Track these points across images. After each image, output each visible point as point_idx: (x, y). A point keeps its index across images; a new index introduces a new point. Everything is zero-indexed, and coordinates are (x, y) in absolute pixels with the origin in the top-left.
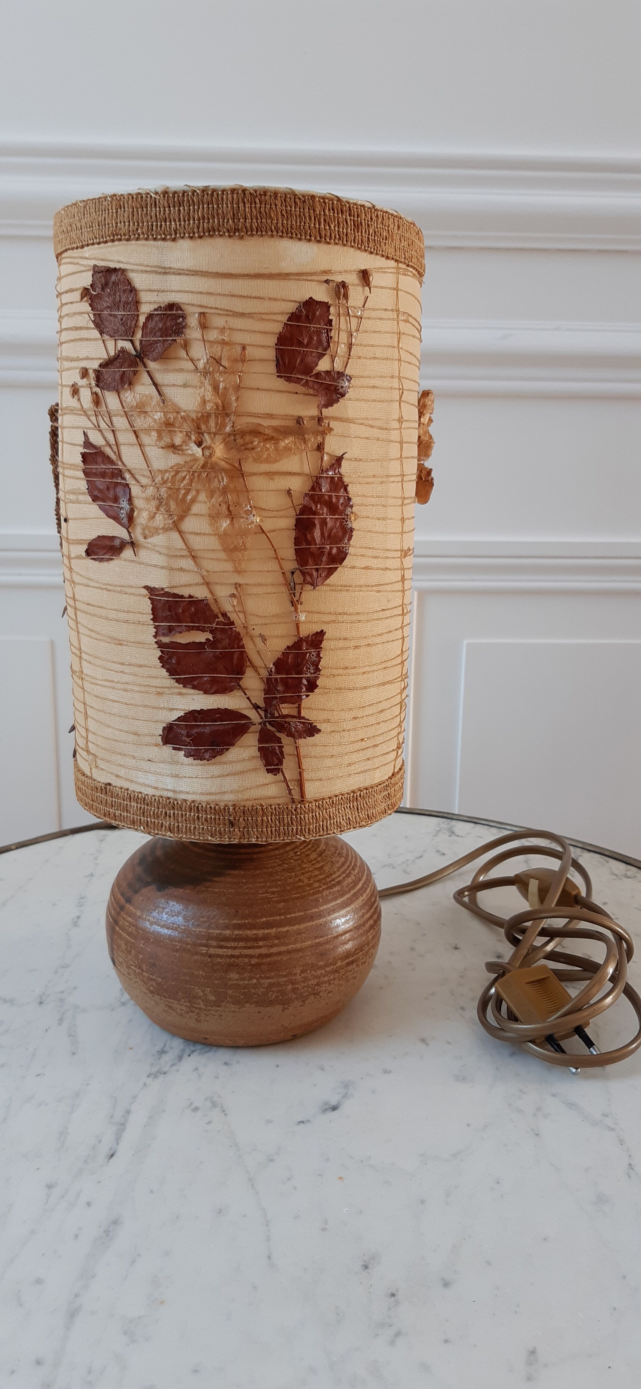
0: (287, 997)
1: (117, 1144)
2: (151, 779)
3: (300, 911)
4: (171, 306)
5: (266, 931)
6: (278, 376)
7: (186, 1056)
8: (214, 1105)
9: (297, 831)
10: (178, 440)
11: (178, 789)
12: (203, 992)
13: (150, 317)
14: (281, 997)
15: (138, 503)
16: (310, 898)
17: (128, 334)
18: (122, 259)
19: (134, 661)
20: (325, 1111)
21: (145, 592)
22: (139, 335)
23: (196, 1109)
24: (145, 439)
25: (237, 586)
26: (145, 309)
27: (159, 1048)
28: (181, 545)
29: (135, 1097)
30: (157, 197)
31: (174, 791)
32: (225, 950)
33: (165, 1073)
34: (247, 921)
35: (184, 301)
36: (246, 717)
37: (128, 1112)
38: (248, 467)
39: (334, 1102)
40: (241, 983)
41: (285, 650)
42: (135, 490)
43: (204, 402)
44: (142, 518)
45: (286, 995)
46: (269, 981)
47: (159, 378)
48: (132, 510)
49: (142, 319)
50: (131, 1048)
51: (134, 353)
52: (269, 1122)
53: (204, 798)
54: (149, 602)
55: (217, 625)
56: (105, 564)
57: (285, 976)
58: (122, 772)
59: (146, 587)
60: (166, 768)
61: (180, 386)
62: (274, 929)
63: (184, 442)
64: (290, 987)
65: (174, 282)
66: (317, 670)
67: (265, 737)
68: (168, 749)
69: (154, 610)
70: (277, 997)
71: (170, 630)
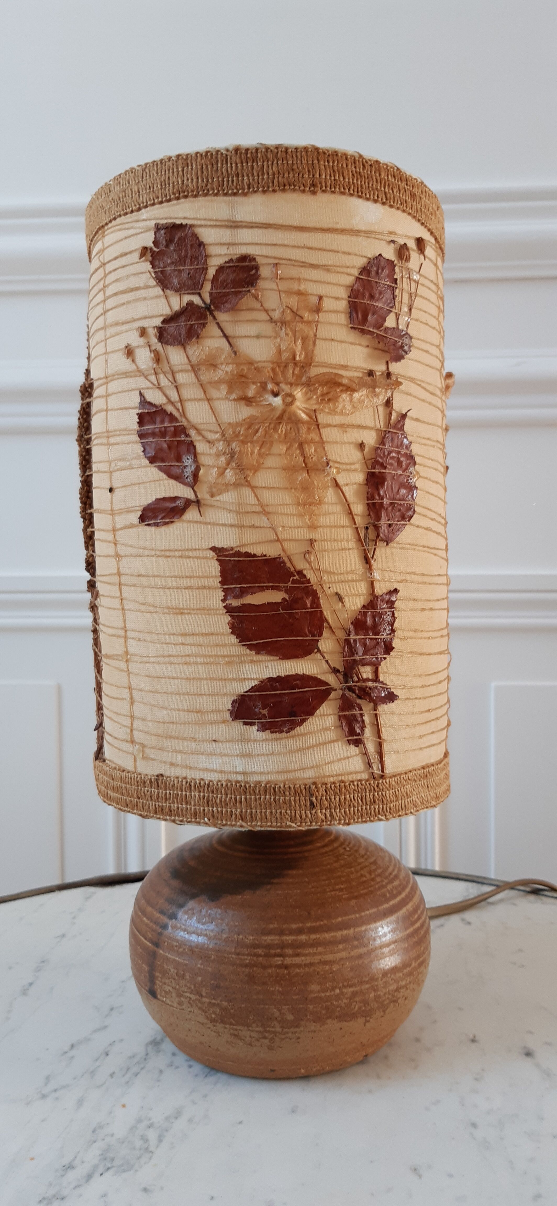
0: (369, 1008)
2: (216, 763)
4: (244, 258)
5: (345, 932)
6: (352, 328)
9: (379, 811)
10: (251, 392)
11: (249, 770)
12: (280, 1010)
13: (221, 269)
14: (363, 1008)
15: (204, 460)
16: (378, 893)
17: (195, 287)
18: (188, 215)
19: (197, 630)
21: (211, 554)
22: (208, 287)
24: (214, 393)
25: (311, 542)
26: (214, 264)
28: (253, 500)
30: (229, 154)
31: (244, 773)
32: (303, 958)
34: (322, 923)
35: (257, 253)
36: (327, 684)
38: (322, 418)
40: (323, 995)
41: (361, 609)
42: (201, 447)
43: (280, 352)
44: (209, 475)
45: (368, 1004)
46: (352, 989)
47: (229, 330)
48: (198, 469)
49: (212, 272)
51: (203, 305)
53: (281, 778)
54: (217, 563)
55: (291, 584)
56: (164, 529)
58: (179, 759)
59: (214, 549)
60: (236, 748)
61: (253, 337)
62: (352, 929)
63: (257, 393)
64: (372, 995)
65: (245, 235)
66: (393, 631)
67: (346, 705)
68: (238, 727)
69: (223, 573)
70: (360, 1008)
71: (243, 592)
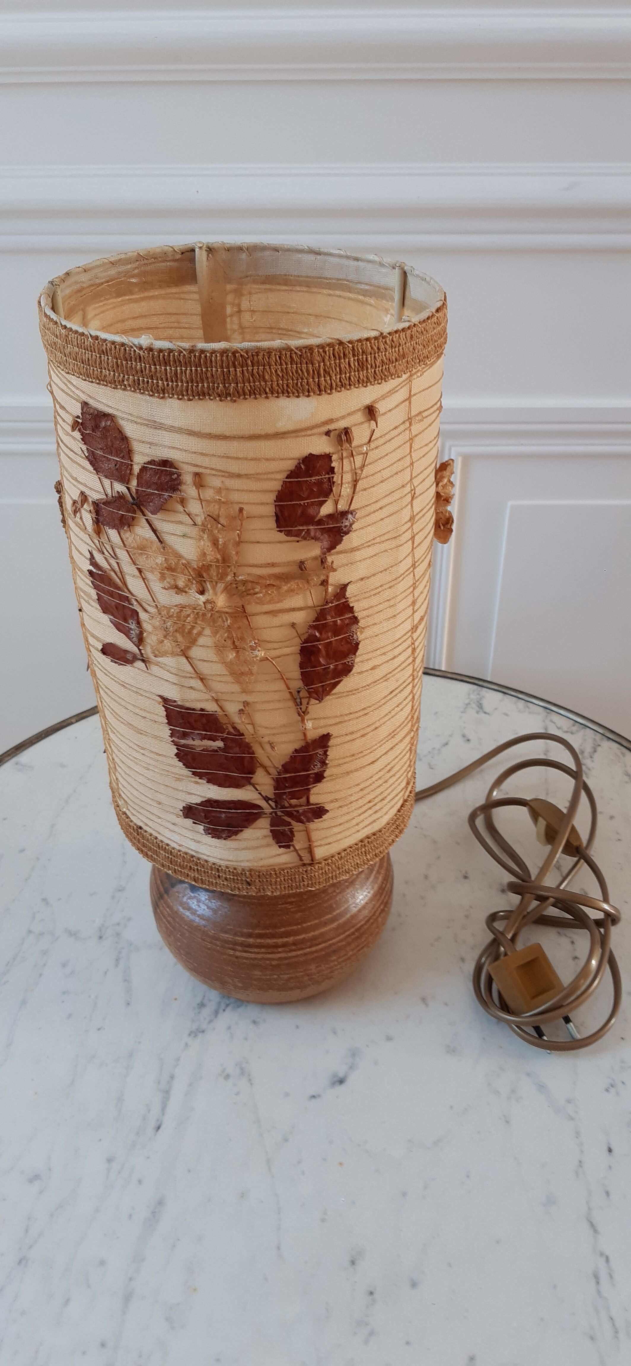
1: (163, 1114)
2: (176, 837)
3: (316, 919)
4: (165, 463)
5: (285, 940)
6: (278, 531)
7: (221, 1011)
8: (243, 1072)
10: (181, 584)
11: (200, 851)
12: (232, 980)
13: (143, 469)
15: (147, 626)
17: (124, 480)
18: (110, 404)
19: (154, 750)
20: (333, 1084)
21: (160, 700)
22: (134, 483)
23: (227, 1077)
24: (149, 575)
25: (246, 704)
26: (139, 460)
27: (199, 1000)
28: (189, 669)
29: (178, 1059)
30: (141, 353)
31: (197, 852)
32: (249, 954)
33: (203, 1032)
34: (268, 931)
35: (177, 460)
36: (259, 807)
37: (172, 1077)
38: (251, 609)
39: (341, 1074)
40: (264, 977)
41: (293, 753)
42: (143, 616)
43: (204, 554)
44: (151, 639)
46: (288, 975)
47: (158, 525)
48: (141, 633)
49: (136, 469)
50: (176, 999)
51: (131, 499)
52: (287, 1095)
53: (223, 863)
54: (163, 709)
55: (227, 734)
56: (120, 667)
57: (302, 972)
58: (150, 823)
59: (161, 697)
60: (189, 834)
61: (180, 536)
62: (292, 938)
63: (187, 586)
65: (167, 438)
66: (324, 763)
67: (276, 821)
68: (189, 822)
69: (168, 716)
71: (184, 735)
